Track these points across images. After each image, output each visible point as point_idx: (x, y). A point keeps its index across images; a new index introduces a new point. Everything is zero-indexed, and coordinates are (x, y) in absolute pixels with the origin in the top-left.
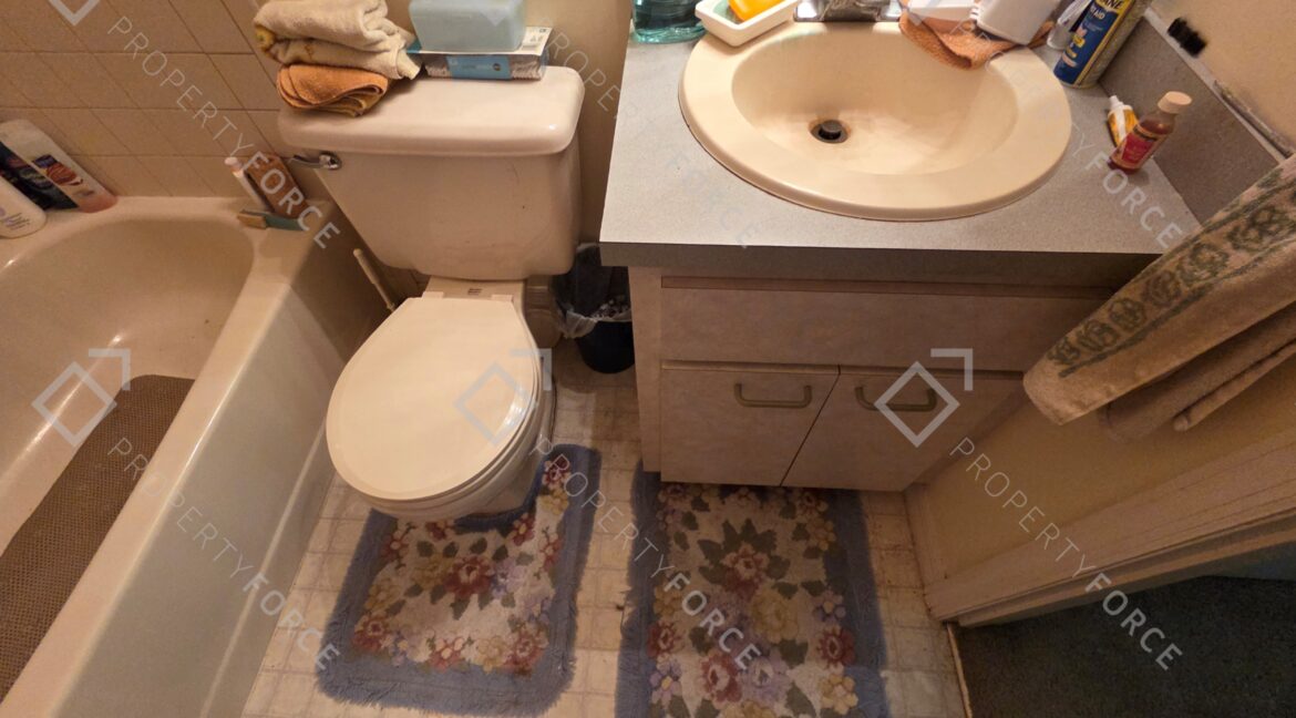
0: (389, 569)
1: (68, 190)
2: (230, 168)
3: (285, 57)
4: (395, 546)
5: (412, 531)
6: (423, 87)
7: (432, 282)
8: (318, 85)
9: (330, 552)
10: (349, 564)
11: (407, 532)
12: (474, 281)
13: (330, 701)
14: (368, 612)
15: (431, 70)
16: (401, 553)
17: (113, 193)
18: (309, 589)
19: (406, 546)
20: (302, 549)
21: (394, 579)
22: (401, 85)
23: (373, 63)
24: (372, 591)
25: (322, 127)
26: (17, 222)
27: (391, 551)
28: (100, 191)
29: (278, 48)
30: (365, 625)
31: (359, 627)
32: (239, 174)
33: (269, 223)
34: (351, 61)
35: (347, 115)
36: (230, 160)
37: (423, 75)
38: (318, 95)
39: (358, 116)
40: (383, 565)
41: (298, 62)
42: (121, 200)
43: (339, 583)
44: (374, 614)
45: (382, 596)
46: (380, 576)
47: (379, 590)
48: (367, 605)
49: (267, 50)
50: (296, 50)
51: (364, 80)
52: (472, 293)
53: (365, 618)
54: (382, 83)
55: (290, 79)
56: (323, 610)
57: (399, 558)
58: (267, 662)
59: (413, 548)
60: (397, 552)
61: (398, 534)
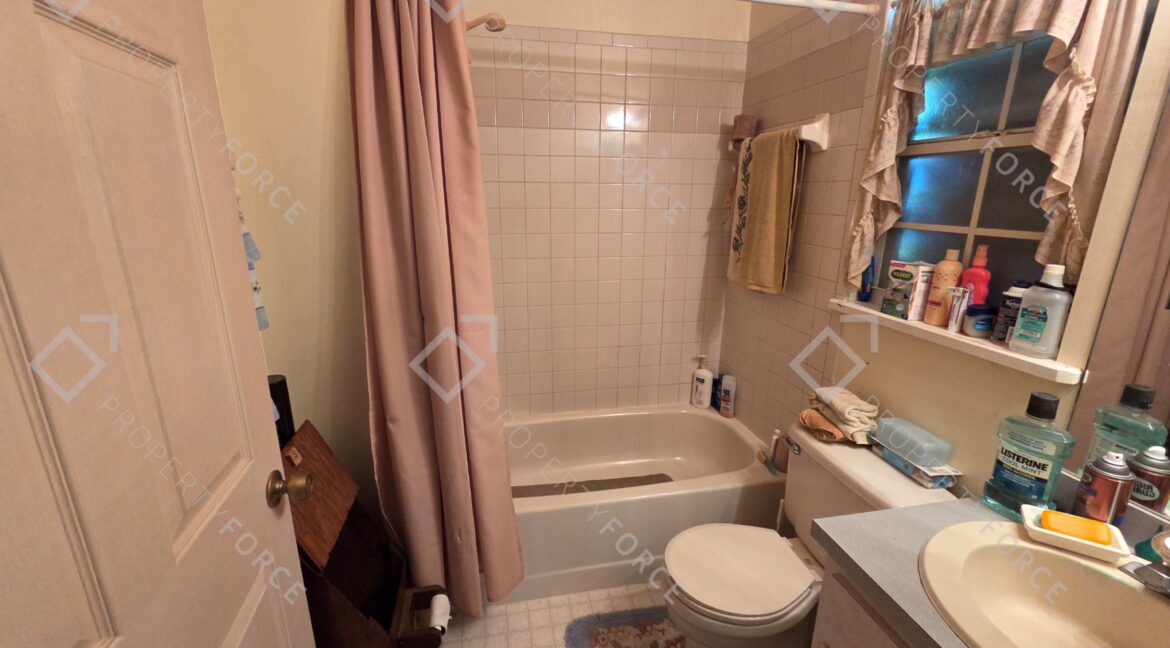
0: (637, 631)
1: (723, 404)
2: (774, 433)
3: (814, 406)
4: (648, 628)
5: (660, 634)
6: (864, 452)
7: (796, 539)
8: (814, 421)
9: (631, 597)
10: (629, 609)
11: (659, 631)
12: (813, 556)
13: (563, 634)
14: (610, 632)
15: (874, 448)
16: (647, 634)
17: (734, 415)
18: (609, 596)
19: (651, 634)
20: (627, 583)
21: (631, 637)
22: (850, 443)
23: (842, 427)
24: (621, 628)
25: (804, 435)
26: (700, 403)
27: (645, 627)
28: (731, 411)
29: (815, 402)
30: (603, 633)
31: (601, 630)
32: (775, 438)
33: (766, 463)
34: (834, 421)
35: (815, 437)
36: (778, 431)
37: (868, 447)
38: (811, 424)
39: (820, 440)
40: (635, 626)
41: (817, 410)
42: (734, 419)
43: (618, 609)
44: (610, 635)
45: (620, 634)
46: (630, 628)
47: (622, 631)
48: (613, 629)
49: (811, 400)
50: (820, 406)
51: (831, 429)
52: (807, 562)
53: (606, 631)
54: (839, 435)
55: (808, 413)
56: (602, 608)
57: (643, 634)
58: (572, 596)
59: (651, 639)
60: (646, 631)
61: (655, 626)
